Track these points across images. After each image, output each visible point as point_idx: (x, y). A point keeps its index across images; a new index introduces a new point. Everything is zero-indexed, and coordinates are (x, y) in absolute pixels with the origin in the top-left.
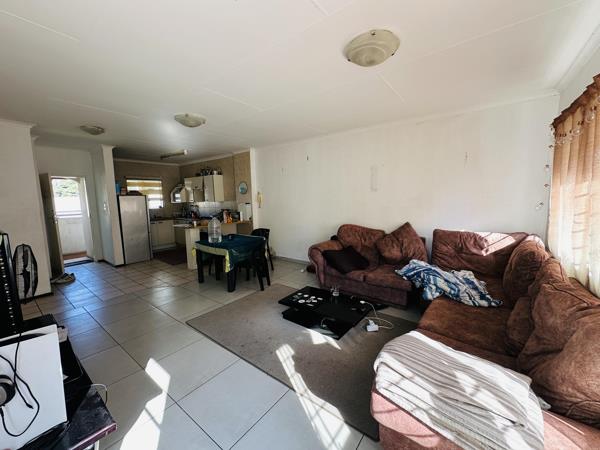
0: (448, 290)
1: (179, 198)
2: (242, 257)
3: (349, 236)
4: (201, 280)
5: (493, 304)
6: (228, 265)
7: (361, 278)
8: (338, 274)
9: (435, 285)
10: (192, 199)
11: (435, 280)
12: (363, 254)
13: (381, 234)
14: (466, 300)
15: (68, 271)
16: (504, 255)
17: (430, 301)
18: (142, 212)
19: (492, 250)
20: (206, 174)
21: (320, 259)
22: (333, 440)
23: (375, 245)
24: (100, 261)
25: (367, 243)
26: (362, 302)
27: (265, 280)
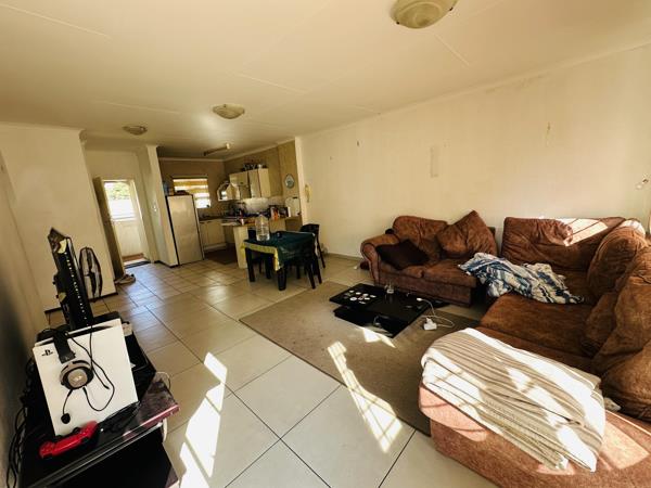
0: (518, 285)
1: (226, 196)
2: (291, 254)
3: (406, 229)
4: (252, 279)
5: (572, 301)
6: (277, 263)
7: (419, 275)
8: (394, 270)
9: (503, 280)
10: (238, 196)
11: (502, 275)
12: (422, 248)
13: (442, 225)
14: (539, 296)
15: (128, 272)
16: (590, 245)
17: (497, 298)
18: (190, 211)
19: (577, 239)
20: (251, 169)
21: (374, 255)
22: (384, 433)
23: (436, 237)
24: (155, 262)
25: (426, 236)
26: (419, 299)
27: (316, 278)
